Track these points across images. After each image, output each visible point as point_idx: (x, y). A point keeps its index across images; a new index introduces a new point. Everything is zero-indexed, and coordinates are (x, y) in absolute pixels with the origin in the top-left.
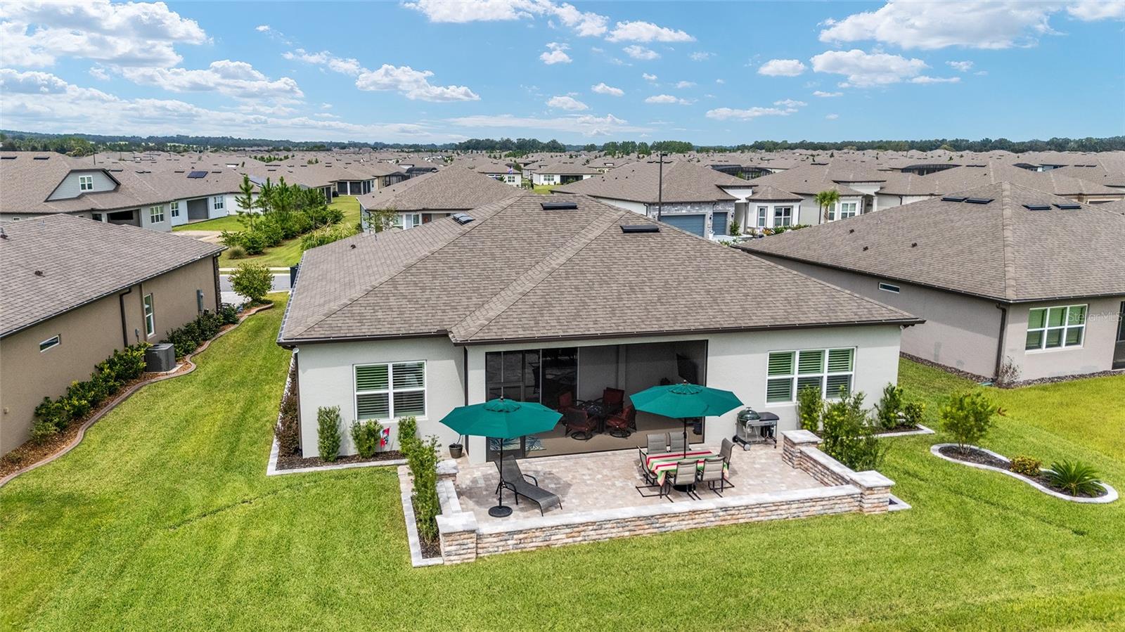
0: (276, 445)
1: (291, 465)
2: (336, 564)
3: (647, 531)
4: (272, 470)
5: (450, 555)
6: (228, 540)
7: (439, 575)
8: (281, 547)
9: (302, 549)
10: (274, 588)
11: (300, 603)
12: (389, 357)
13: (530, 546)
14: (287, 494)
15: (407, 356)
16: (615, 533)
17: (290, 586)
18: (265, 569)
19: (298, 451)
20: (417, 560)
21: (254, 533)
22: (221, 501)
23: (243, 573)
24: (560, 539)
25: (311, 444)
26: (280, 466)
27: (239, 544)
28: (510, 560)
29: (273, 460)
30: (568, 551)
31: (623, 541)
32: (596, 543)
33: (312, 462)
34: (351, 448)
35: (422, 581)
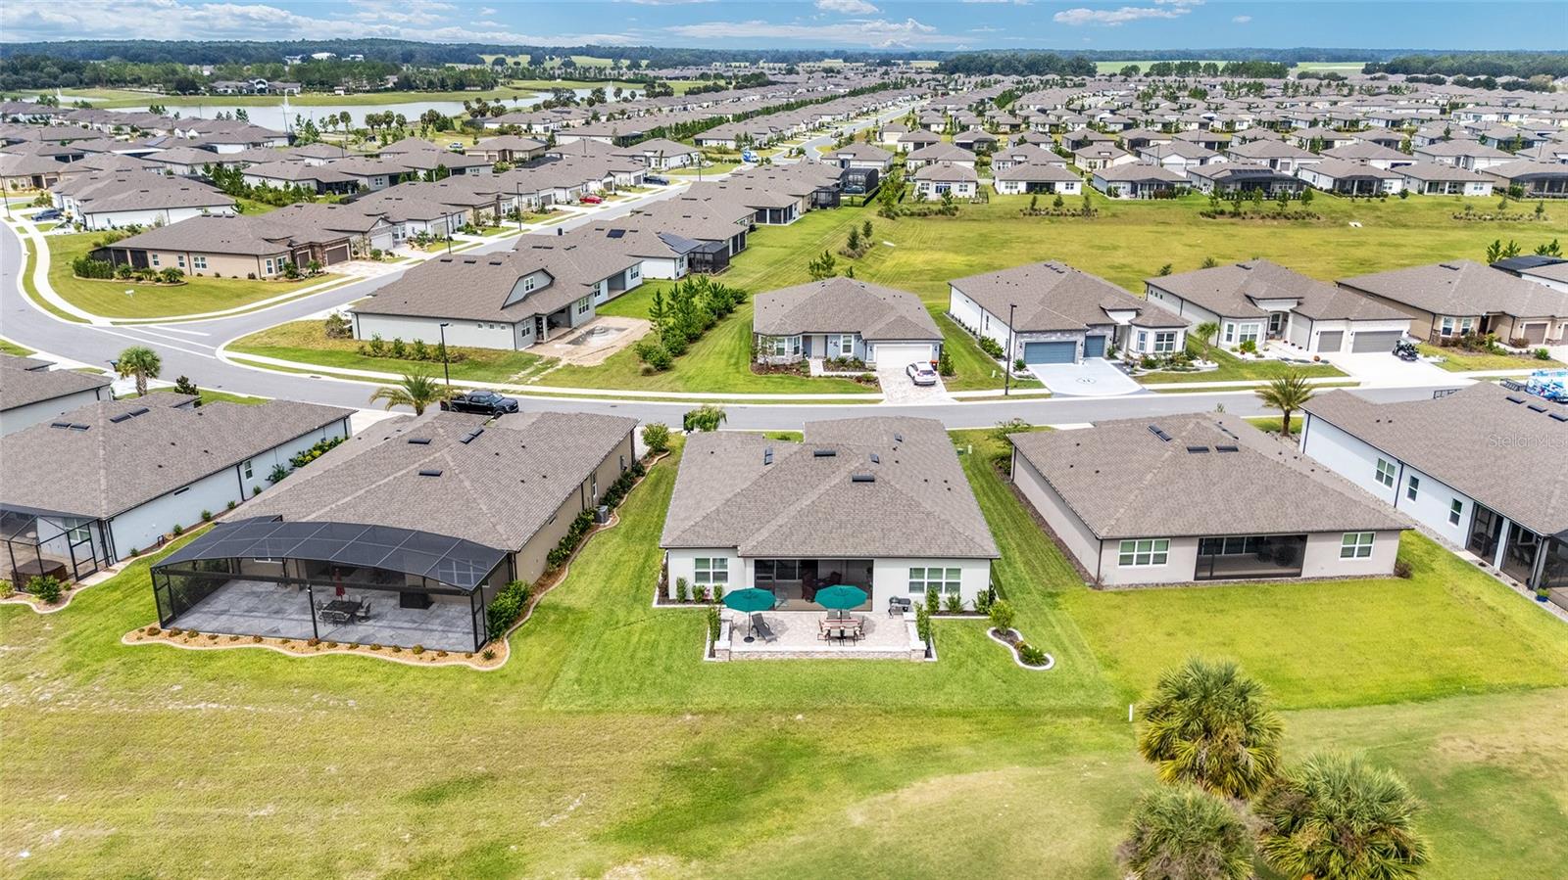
0: (657, 593)
1: (664, 602)
2: (675, 656)
3: (805, 658)
4: (654, 605)
5: (719, 658)
6: (635, 639)
7: (712, 666)
8: (655, 645)
9: (663, 647)
10: (650, 662)
11: (659, 670)
12: (711, 555)
13: (752, 658)
14: (660, 618)
15: (719, 555)
16: (790, 657)
17: (657, 662)
18: (648, 654)
19: (667, 595)
20: (706, 658)
21: (646, 637)
22: (632, 619)
23: (640, 654)
24: (766, 657)
25: (673, 594)
26: (659, 603)
27: (639, 642)
28: (742, 662)
29: (656, 598)
30: (768, 662)
31: (793, 661)
32: (781, 660)
33: (673, 602)
34: (691, 597)
35: (705, 667)
